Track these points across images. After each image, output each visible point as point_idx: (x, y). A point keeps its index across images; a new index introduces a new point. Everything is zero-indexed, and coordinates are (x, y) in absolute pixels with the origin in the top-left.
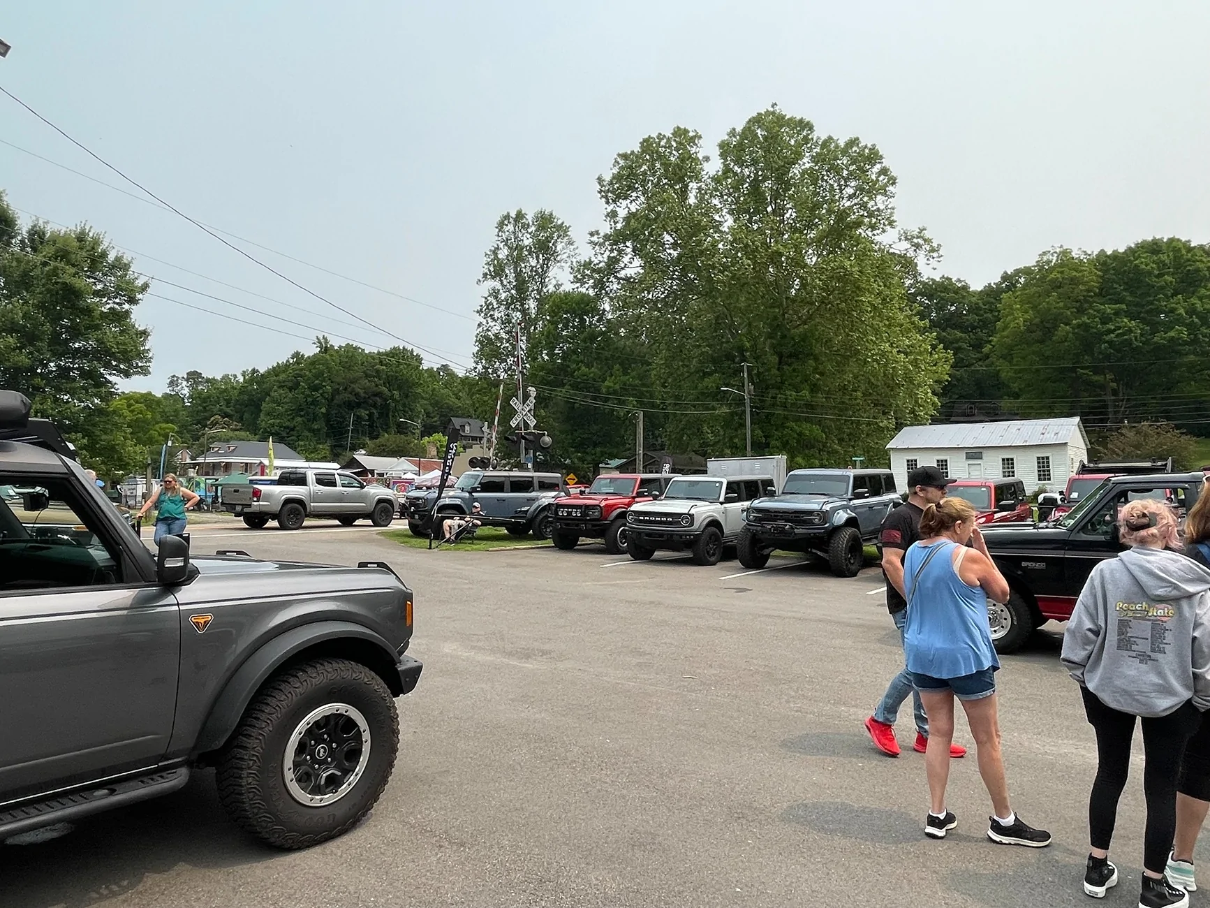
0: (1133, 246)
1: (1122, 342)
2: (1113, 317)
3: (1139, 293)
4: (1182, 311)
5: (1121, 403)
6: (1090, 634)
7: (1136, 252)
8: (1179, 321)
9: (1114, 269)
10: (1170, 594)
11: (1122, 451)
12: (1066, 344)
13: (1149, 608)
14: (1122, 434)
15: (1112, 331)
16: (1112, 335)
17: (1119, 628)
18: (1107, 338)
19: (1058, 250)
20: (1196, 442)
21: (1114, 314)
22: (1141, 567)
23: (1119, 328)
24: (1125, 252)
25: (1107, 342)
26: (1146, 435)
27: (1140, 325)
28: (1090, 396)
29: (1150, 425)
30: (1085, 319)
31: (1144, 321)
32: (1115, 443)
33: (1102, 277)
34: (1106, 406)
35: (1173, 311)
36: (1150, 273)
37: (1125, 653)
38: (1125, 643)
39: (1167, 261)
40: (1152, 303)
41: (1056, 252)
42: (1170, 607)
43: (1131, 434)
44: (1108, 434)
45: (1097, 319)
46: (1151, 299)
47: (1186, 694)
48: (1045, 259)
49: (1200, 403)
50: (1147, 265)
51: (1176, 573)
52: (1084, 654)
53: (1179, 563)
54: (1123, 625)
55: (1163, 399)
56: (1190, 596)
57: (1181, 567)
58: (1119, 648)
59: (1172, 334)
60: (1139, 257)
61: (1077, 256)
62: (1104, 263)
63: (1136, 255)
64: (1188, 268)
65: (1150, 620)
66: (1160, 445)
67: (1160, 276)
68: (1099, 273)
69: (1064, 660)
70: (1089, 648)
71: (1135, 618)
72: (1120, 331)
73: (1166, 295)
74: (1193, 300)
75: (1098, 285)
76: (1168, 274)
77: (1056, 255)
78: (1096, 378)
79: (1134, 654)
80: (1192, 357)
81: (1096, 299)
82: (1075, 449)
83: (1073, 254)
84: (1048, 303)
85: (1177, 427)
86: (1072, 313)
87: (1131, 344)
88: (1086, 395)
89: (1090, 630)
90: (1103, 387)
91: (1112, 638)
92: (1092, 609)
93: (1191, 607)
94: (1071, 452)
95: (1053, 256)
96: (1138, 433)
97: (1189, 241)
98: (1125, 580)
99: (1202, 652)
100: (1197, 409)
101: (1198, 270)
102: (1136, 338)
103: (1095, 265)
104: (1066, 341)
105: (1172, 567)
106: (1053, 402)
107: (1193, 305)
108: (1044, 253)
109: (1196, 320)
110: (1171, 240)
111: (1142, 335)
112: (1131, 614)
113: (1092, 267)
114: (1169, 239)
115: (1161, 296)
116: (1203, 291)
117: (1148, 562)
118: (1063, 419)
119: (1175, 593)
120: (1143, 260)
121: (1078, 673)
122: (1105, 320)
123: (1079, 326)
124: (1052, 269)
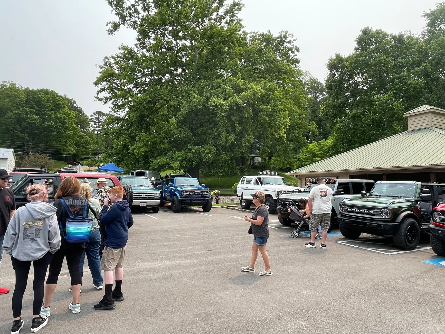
0: (39, 89)
1: (32, 123)
2: (30, 113)
3: (40, 107)
4: (53, 116)
5: (29, 145)
6: (13, 236)
7: (40, 92)
8: (52, 119)
9: (31, 95)
10: (42, 217)
11: (29, 163)
12: (11, 119)
13: (35, 223)
14: (29, 157)
15: (28, 118)
16: (29, 120)
17: (24, 232)
18: (27, 120)
19: (10, 82)
20: (54, 162)
21: (30, 112)
22: (32, 209)
23: (32, 118)
24: (36, 91)
25: (27, 122)
26: (38, 158)
27: (39, 118)
28: (18, 141)
29: (40, 155)
30: (19, 111)
31: (41, 117)
32: (26, 160)
33: (27, 98)
34: (24, 146)
35: (50, 116)
36: (44, 101)
37: (26, 240)
38: (26, 237)
39: (50, 98)
40: (44, 112)
41: (9, 83)
42: (42, 222)
43: (32, 157)
44: (24, 156)
45: (24, 113)
46: (44, 110)
47: (47, 250)
48: (4, 84)
49: (56, 149)
50: (43, 97)
51: (44, 209)
52: (11, 244)
53: (45, 206)
54: (25, 230)
55: (45, 146)
56: (48, 217)
57: (46, 207)
58: (24, 239)
59: (49, 123)
60: (41, 94)
61: (18, 87)
62: (28, 93)
63: (40, 93)
64: (57, 102)
65: (35, 227)
66: (42, 162)
67: (47, 102)
68: (26, 96)
69: (4, 247)
70: (13, 241)
71: (30, 227)
72: (32, 119)
73: (49, 110)
74: (57, 114)
75: (25, 100)
76: (50, 103)
77: (9, 84)
78: (21, 135)
79: (30, 240)
80: (55, 133)
81: (24, 105)
82: (11, 161)
83: (16, 86)
84: (4, 102)
85: (49, 156)
86: (14, 108)
87: (35, 125)
88: (16, 140)
89: (13, 234)
90: (23, 138)
91: (21, 235)
92: (14, 226)
93: (49, 220)
94: (8, 162)
95: (8, 84)
96: (35, 157)
97: (58, 93)
98: (26, 213)
99: (52, 235)
100: (55, 151)
101: (60, 104)
102: (37, 122)
103: (25, 92)
104: (10, 118)
105: (43, 208)
106: (3, 142)
107: (57, 115)
108: (4, 82)
109: (58, 120)
110: (52, 91)
111: (39, 122)
112: (28, 226)
113: (23, 92)
114: (51, 91)
115: (47, 109)
116: (61, 111)
117: (35, 207)
118: (6, 149)
119: (44, 216)
120: (42, 95)
121: (9, 251)
122: (27, 114)
123: (16, 114)
124: (7, 89)
